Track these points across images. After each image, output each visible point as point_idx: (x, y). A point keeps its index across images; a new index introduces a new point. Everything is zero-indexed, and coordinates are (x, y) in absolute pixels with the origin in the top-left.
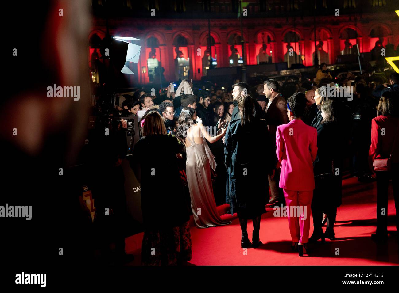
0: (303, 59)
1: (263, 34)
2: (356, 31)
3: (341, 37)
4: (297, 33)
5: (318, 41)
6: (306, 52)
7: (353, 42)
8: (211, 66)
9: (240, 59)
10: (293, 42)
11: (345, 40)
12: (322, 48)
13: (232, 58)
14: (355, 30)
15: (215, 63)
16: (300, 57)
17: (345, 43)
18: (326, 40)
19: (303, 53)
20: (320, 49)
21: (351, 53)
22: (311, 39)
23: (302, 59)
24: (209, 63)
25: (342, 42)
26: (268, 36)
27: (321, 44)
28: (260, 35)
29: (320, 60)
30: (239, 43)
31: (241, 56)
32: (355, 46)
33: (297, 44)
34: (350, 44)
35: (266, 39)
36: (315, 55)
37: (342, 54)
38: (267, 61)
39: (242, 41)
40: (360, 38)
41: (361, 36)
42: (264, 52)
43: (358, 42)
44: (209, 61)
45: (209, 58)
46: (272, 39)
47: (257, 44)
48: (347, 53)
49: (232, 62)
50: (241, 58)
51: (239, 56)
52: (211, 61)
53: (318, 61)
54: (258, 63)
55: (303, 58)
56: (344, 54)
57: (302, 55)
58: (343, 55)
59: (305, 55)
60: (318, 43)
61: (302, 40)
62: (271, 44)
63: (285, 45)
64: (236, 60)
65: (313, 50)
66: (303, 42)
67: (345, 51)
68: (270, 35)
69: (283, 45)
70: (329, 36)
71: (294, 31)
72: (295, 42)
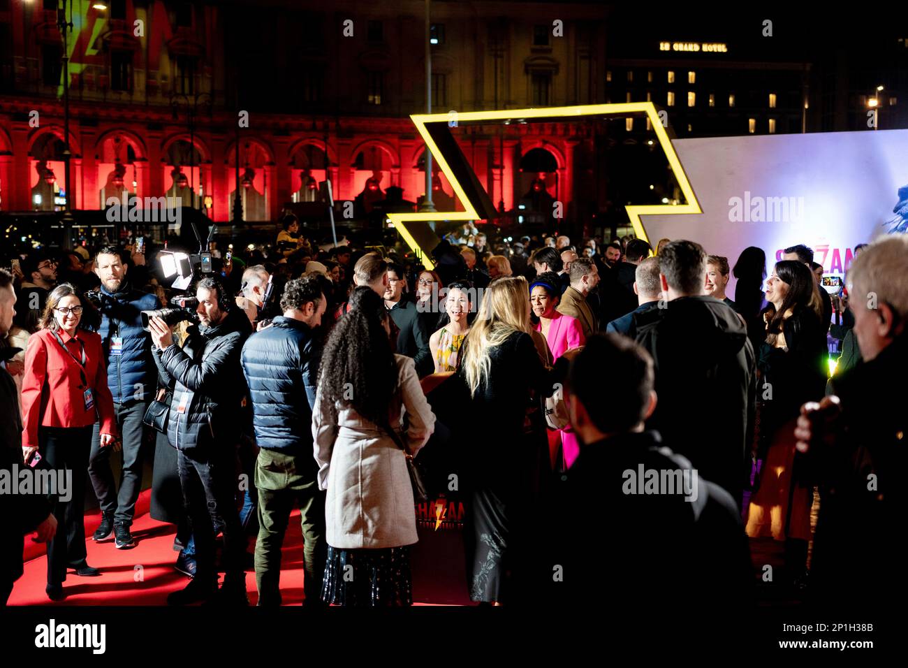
0: (209, 206)
1: (117, 140)
2: (326, 151)
3: (293, 164)
4: (197, 146)
5: (242, 167)
6: (215, 191)
7: (319, 175)
9: (58, 195)
10: (187, 165)
11: (302, 171)
12: (251, 183)
13: (38, 190)
14: (324, 149)
16: (201, 199)
17: (303, 176)
18: (260, 167)
19: (209, 192)
20: (247, 185)
21: (313, 200)
22: (227, 162)
23: (205, 206)
25: (297, 174)
26: (129, 147)
27: (250, 176)
28: (109, 142)
30: (58, 158)
31: (61, 189)
32: (324, 185)
33: (196, 170)
34: (312, 180)
35: (124, 154)
36: (234, 198)
37: (295, 201)
39: (67, 153)
40: (335, 170)
41: (335, 165)
42: (118, 182)
43: (329, 176)
46: (138, 154)
47: (103, 162)
48: (305, 199)
49: (38, 199)
50: (63, 193)
51: (56, 189)
53: (242, 211)
54: (103, 208)
55: (208, 202)
56: (299, 201)
57: (205, 195)
58: (297, 203)
59: (212, 197)
60: (242, 172)
61: (209, 162)
62: (135, 166)
63: (168, 170)
64: (49, 194)
65: (232, 187)
66: (210, 167)
67: (302, 195)
68: (133, 144)
69: (163, 168)
70: (267, 157)
71: (190, 141)
72: (192, 164)
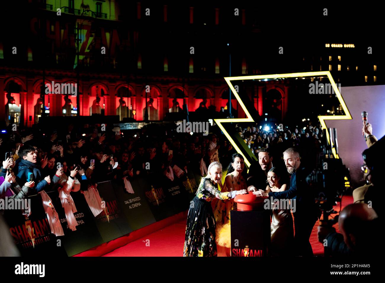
0: (134, 114)
1: (97, 87)
3: (169, 96)
4: (130, 89)
5: (148, 98)
6: (137, 107)
8: (44, 114)
9: (72, 109)
10: (126, 97)
11: (173, 99)
12: (152, 104)
13: (64, 107)
14: (183, 90)
15: (47, 112)
16: (131, 111)
18: (156, 98)
19: (135, 108)
20: (150, 105)
21: (178, 111)
22: (142, 96)
23: (133, 114)
24: (41, 111)
26: (102, 90)
27: (151, 101)
28: (94, 88)
29: (150, 115)
31: (74, 107)
33: (130, 99)
35: (100, 92)
36: (145, 111)
37: (170, 112)
38: (100, 113)
40: (187, 99)
41: (187, 97)
42: (97, 104)
43: (185, 101)
44: (42, 109)
45: (42, 106)
46: (106, 92)
47: (91, 96)
48: (174, 111)
49: (64, 111)
51: (72, 107)
52: (44, 109)
53: (148, 116)
54: (91, 115)
55: (134, 112)
56: (172, 112)
57: (133, 109)
58: (171, 113)
59: (136, 110)
60: (148, 100)
61: (134, 96)
62: (104, 98)
63: (118, 99)
64: (69, 109)
65: (144, 106)
66: (135, 97)
67: (173, 110)
68: (104, 88)
69: (116, 98)
70: (159, 94)
71: (127, 87)
72: (128, 97)
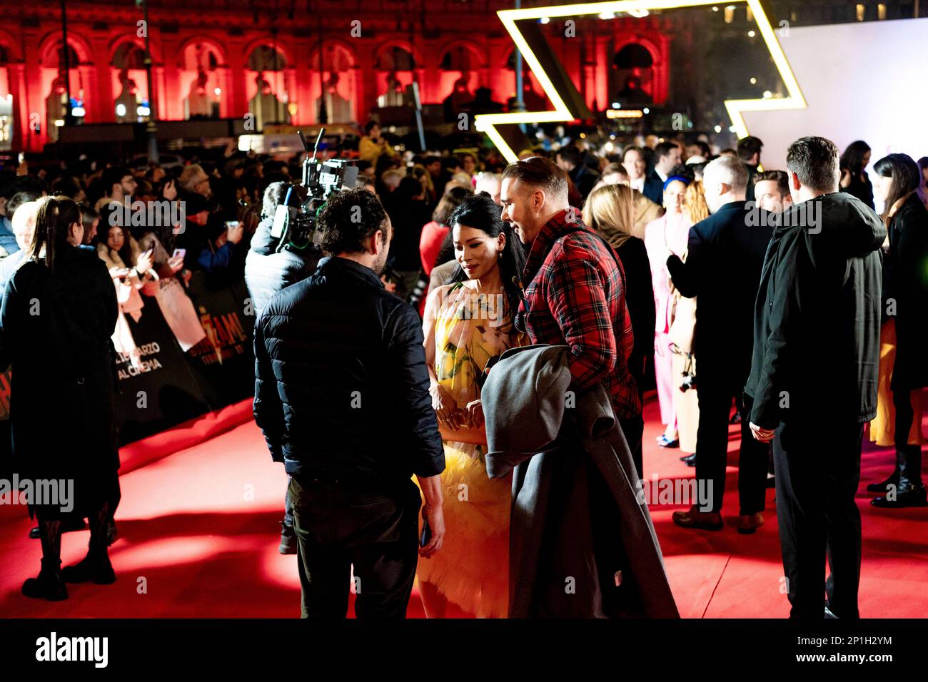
0: (293, 112)
1: (198, 47)
2: (412, 52)
3: (378, 67)
4: (280, 50)
5: (326, 71)
6: (300, 97)
7: (405, 78)
8: (69, 119)
9: (141, 104)
10: (270, 70)
11: (388, 73)
12: (336, 88)
13: (121, 100)
14: (409, 51)
15: (78, 112)
16: (286, 106)
17: (389, 79)
18: (345, 71)
19: (294, 98)
20: (332, 90)
21: (400, 104)
22: (310, 67)
23: (290, 113)
24: (64, 111)
25: (382, 77)
26: (211, 54)
27: (334, 80)
28: (191, 49)
29: (333, 115)
30: (140, 66)
31: (143, 99)
32: (410, 87)
33: (280, 76)
34: (398, 83)
35: (205, 61)
36: (319, 104)
37: (381, 105)
38: (209, 111)
39: (148, 61)
40: (421, 71)
41: (422, 67)
42: (200, 91)
43: (415, 78)
44: (64, 105)
45: (64, 99)
46: (220, 60)
47: (184, 70)
48: (392, 103)
49: (121, 110)
50: (146, 101)
51: (139, 99)
52: (69, 106)
53: (327, 114)
54: (187, 117)
55: (293, 109)
56: (385, 105)
57: (289, 102)
58: (383, 107)
59: (297, 103)
60: (327, 76)
61: (292, 67)
62: (217, 73)
63: (252, 76)
64: (132, 104)
65: (316, 91)
66: (292, 72)
67: (389, 99)
68: (215, 51)
69: (246, 75)
70: (351, 60)
71: (272, 46)
72: (275, 70)
